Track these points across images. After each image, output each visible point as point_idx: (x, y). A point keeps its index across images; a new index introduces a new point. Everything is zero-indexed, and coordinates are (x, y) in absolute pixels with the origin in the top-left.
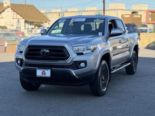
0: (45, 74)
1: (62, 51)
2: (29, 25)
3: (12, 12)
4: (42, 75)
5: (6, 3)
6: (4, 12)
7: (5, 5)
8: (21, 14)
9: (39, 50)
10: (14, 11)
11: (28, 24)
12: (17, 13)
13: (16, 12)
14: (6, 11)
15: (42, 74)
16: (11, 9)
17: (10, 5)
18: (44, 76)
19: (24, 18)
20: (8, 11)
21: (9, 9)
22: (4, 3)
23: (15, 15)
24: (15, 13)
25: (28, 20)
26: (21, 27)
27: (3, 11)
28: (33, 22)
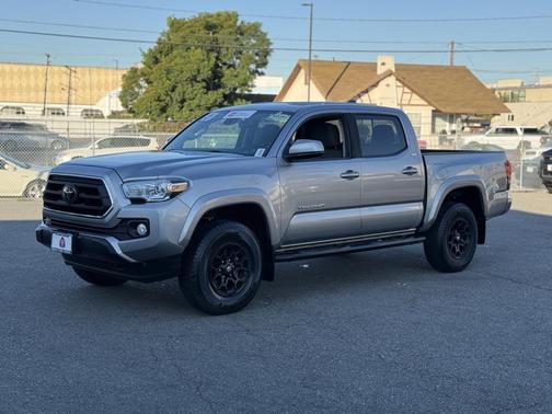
1: (95, 192)
2: (448, 124)
3: (397, 86)
5: (383, 64)
6: (376, 90)
7: (381, 70)
8: (423, 94)
10: (405, 85)
11: (445, 119)
12: (413, 91)
13: (409, 88)
14: (383, 83)
16: (397, 79)
17: (393, 70)
19: (430, 104)
20: (388, 85)
21: (392, 80)
22: (379, 64)
23: (407, 96)
24: (406, 90)
25: (443, 110)
26: (422, 129)
27: (375, 85)
28: (458, 115)
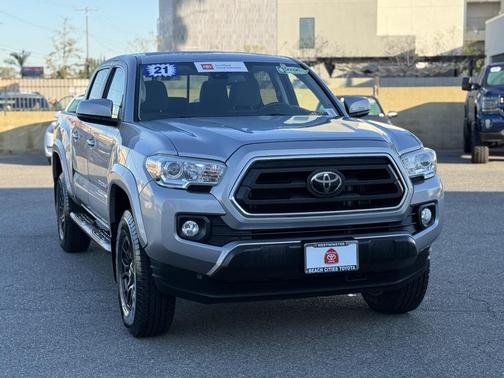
0: (337, 260)
4: (327, 265)
9: (306, 175)
15: (326, 261)
18: (333, 267)
